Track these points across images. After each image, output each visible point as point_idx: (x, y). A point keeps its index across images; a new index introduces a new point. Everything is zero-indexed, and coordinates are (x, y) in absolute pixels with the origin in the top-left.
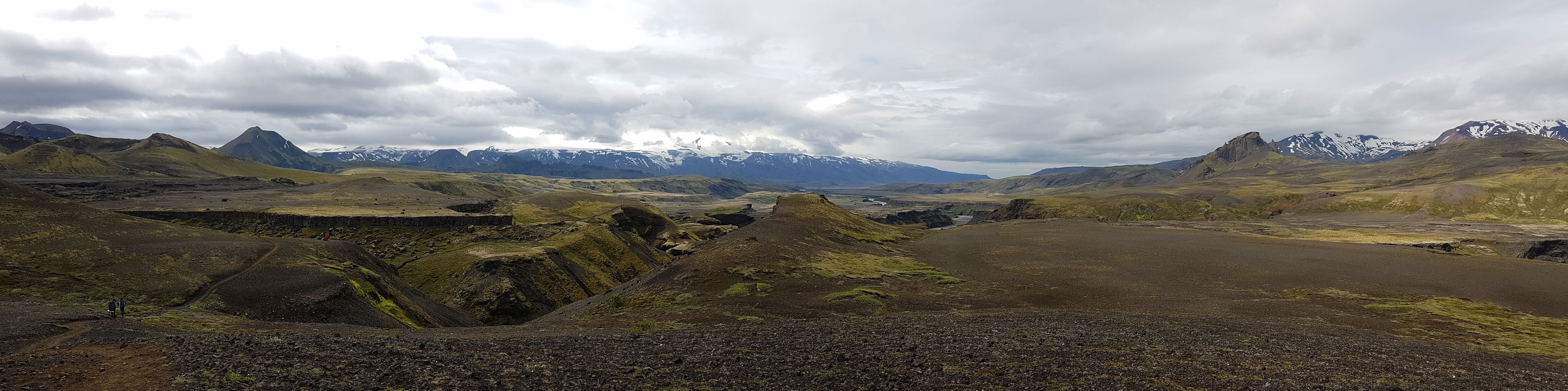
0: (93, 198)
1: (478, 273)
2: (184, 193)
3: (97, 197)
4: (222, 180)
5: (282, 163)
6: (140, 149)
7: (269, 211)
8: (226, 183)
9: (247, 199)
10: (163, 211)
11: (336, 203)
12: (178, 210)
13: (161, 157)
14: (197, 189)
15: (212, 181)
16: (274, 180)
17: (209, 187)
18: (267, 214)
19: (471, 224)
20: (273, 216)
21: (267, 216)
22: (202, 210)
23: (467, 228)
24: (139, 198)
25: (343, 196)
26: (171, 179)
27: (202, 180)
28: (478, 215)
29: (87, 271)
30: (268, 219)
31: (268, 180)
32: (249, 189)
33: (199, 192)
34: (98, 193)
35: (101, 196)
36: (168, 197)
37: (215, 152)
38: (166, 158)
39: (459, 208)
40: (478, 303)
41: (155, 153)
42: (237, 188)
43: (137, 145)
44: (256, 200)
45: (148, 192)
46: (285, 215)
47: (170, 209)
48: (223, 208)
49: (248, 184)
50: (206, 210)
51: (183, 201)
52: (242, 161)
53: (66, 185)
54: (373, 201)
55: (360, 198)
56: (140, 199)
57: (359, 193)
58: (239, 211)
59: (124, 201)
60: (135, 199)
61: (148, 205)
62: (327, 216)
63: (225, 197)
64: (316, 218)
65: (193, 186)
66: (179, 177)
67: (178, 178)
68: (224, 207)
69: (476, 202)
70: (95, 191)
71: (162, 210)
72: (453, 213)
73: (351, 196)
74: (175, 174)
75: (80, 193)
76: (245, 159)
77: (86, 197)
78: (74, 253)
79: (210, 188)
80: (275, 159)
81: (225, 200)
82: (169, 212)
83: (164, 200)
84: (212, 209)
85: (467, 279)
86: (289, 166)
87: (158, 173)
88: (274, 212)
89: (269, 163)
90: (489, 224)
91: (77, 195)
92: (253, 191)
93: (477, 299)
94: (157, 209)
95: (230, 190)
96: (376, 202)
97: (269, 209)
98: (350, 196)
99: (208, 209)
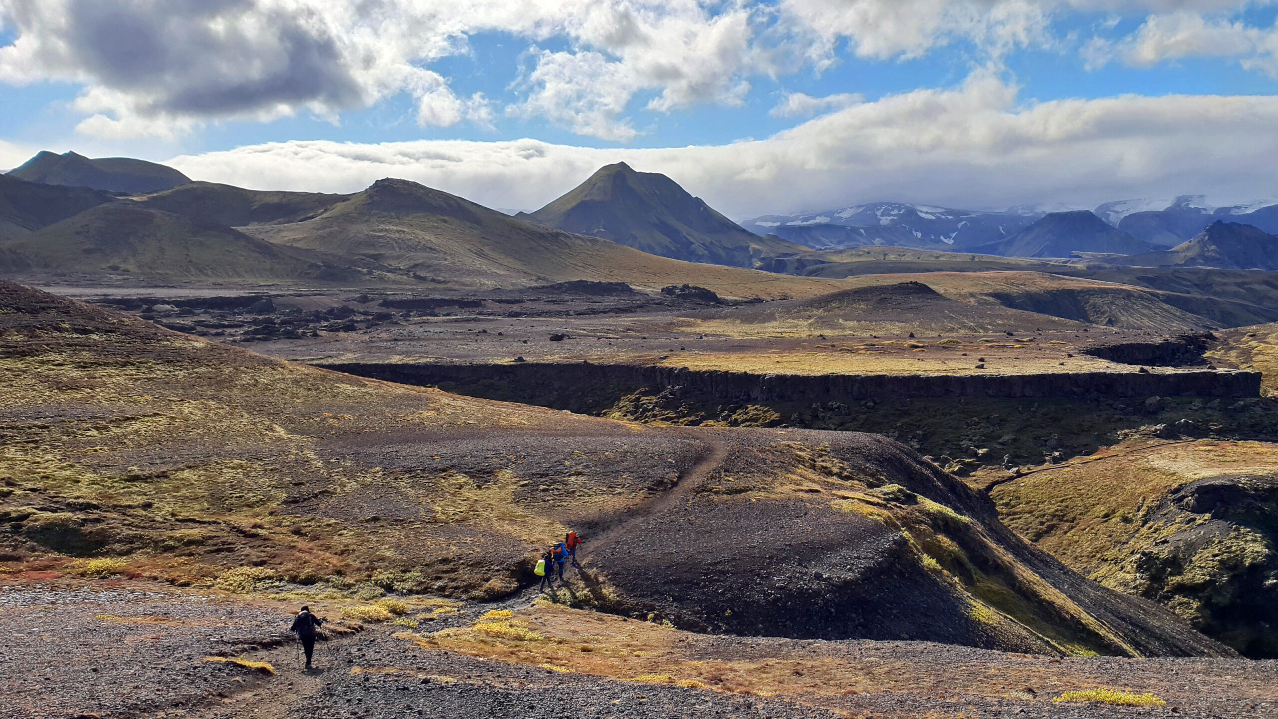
0: (246, 333)
1: (1177, 514)
2: (456, 321)
3: (256, 332)
4: (544, 290)
5: (685, 251)
6: (347, 218)
7: (667, 364)
8: (555, 297)
9: (611, 335)
10: (412, 363)
11: (821, 344)
12: (446, 361)
13: (397, 235)
14: (485, 311)
15: (520, 291)
16: (669, 291)
17: (516, 308)
18: (662, 370)
19: (1153, 394)
20: (677, 375)
21: (662, 374)
22: (506, 361)
23: (1144, 402)
24: (350, 333)
25: (833, 326)
26: (421, 287)
27: (497, 290)
28: (1169, 371)
29: (271, 514)
30: (666, 381)
31: (654, 289)
32: (611, 310)
33: (491, 317)
34: (255, 322)
35: (264, 328)
36: (418, 330)
37: (526, 223)
38: (408, 236)
39: (1116, 353)
40: (1181, 589)
41: (382, 226)
42: (584, 307)
43: (339, 207)
44: (631, 337)
45: (371, 317)
46: (706, 372)
47: (428, 360)
48: (555, 355)
49: (610, 301)
50: (516, 361)
51: (457, 339)
52: (589, 244)
53: (177, 303)
54: (905, 339)
55: (874, 334)
56: (353, 334)
57: (871, 321)
58: (595, 363)
59: (318, 340)
60: (342, 334)
61: (374, 349)
62: (805, 374)
63: (559, 330)
64: (781, 380)
65: (476, 304)
66: (440, 282)
67: (439, 286)
68: (558, 353)
69: (1158, 340)
70: (249, 317)
71: (410, 361)
72: (1102, 366)
73: (851, 328)
74: (429, 275)
75: (214, 321)
76: (596, 241)
77: (228, 330)
78: (233, 468)
79: (519, 310)
80: (666, 240)
81: (557, 338)
82: (426, 367)
83: (412, 338)
84: (528, 359)
85: (1150, 528)
86: (699, 259)
87: (389, 274)
88: (680, 365)
89: (652, 250)
90: (1199, 394)
91: (207, 326)
92: (623, 315)
93: (1178, 578)
94: (396, 360)
95: (567, 314)
96: (913, 342)
97: (666, 357)
98: (849, 327)
99: (520, 359)
